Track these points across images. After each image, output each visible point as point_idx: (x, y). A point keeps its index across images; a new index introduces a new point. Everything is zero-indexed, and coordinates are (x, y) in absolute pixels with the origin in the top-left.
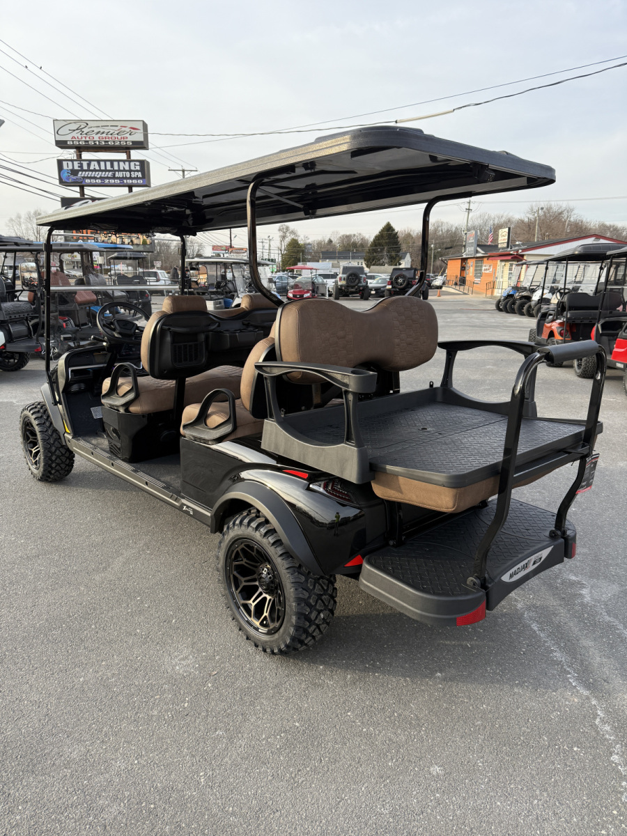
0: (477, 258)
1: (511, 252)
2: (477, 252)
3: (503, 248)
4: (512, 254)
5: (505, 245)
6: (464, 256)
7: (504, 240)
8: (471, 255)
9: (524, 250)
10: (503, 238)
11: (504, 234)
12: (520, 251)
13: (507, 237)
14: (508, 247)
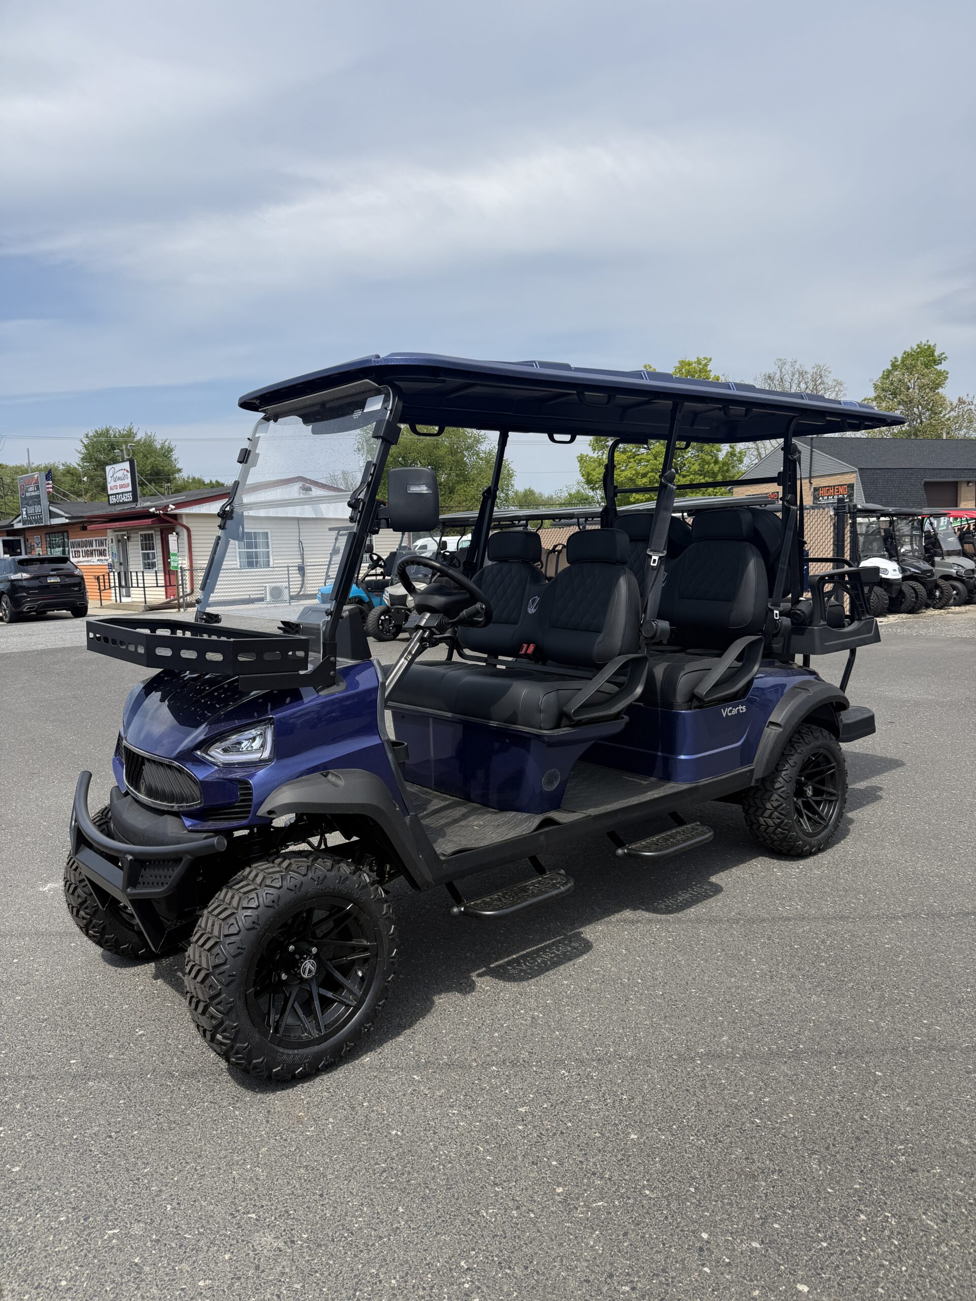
0: (52, 526)
1: (152, 510)
2: (52, 515)
3: (124, 503)
4: (153, 515)
5: (129, 498)
6: (19, 526)
7: (122, 486)
8: (36, 521)
9: (178, 505)
10: (119, 483)
11: (120, 474)
12: (172, 506)
13: (129, 481)
14: (135, 500)
